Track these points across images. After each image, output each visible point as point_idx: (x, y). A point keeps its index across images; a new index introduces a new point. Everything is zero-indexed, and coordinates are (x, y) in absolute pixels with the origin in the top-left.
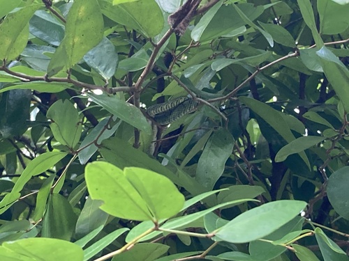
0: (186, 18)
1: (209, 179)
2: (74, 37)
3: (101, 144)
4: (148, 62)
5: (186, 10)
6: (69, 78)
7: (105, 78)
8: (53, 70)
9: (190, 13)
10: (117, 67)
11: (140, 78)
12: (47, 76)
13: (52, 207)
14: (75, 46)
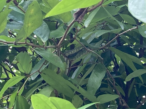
0: (82, 14)
1: (94, 88)
2: (28, 23)
3: (42, 72)
4: (64, 34)
5: (82, 11)
6: (26, 42)
7: (43, 42)
8: (18, 39)
9: (84, 12)
10: (49, 36)
11: (60, 42)
12: (15, 42)
13: (17, 102)
14: (29, 27)
